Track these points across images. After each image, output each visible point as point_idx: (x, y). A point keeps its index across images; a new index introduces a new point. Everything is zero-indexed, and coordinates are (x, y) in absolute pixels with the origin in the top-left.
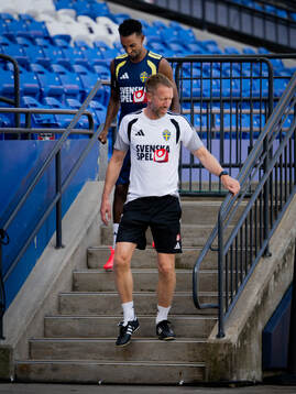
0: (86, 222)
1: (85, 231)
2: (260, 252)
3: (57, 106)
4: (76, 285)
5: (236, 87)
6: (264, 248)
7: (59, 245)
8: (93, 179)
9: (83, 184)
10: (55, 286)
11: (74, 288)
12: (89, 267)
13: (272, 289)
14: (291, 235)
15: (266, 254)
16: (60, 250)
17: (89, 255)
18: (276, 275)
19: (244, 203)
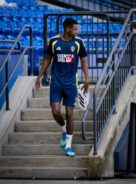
0: (20, 97)
1: (20, 102)
2: (112, 111)
3: (4, 39)
4: (17, 129)
6: (113, 109)
7: (7, 109)
8: (21, 76)
9: (17, 78)
10: (7, 130)
11: (16, 131)
12: (22, 120)
13: (118, 130)
14: (126, 102)
15: (114, 112)
16: (8, 112)
17: (22, 113)
18: (120, 123)
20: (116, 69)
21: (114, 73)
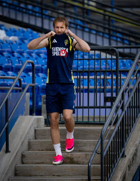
0: (21, 138)
1: (20, 143)
2: (121, 155)
4: (17, 172)
5: (98, 65)
6: (122, 152)
7: (7, 151)
8: (22, 115)
9: (18, 117)
10: (7, 174)
11: (16, 175)
12: (23, 163)
13: (127, 175)
14: (136, 145)
15: (124, 156)
16: (8, 154)
17: (23, 156)
18: (129, 167)
19: (113, 128)
20: (126, 109)
21: (124, 112)
